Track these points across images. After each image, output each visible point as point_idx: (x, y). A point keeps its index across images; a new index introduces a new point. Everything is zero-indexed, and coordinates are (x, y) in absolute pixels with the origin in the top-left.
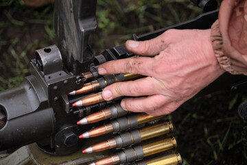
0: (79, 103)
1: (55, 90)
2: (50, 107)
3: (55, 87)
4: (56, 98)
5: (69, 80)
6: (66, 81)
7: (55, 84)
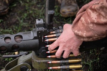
0: (47, 40)
1: (39, 33)
2: (38, 39)
3: (40, 32)
4: (40, 36)
5: (45, 31)
6: (43, 31)
7: (40, 31)
